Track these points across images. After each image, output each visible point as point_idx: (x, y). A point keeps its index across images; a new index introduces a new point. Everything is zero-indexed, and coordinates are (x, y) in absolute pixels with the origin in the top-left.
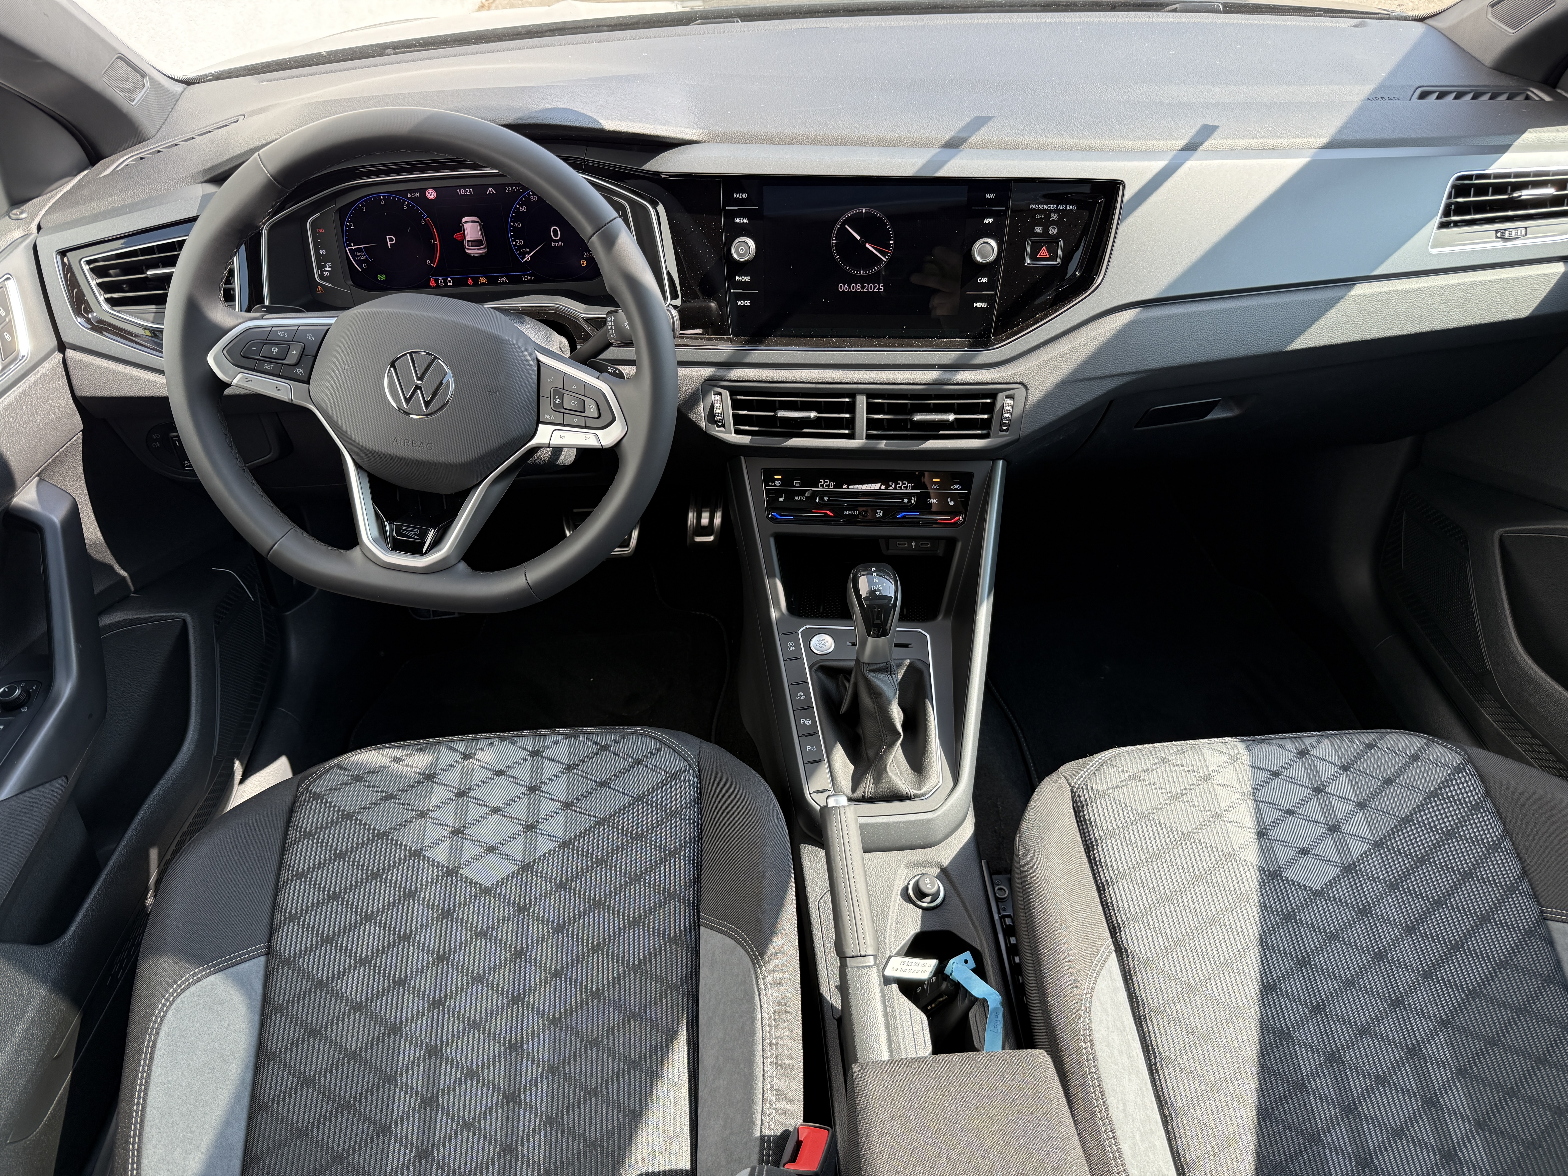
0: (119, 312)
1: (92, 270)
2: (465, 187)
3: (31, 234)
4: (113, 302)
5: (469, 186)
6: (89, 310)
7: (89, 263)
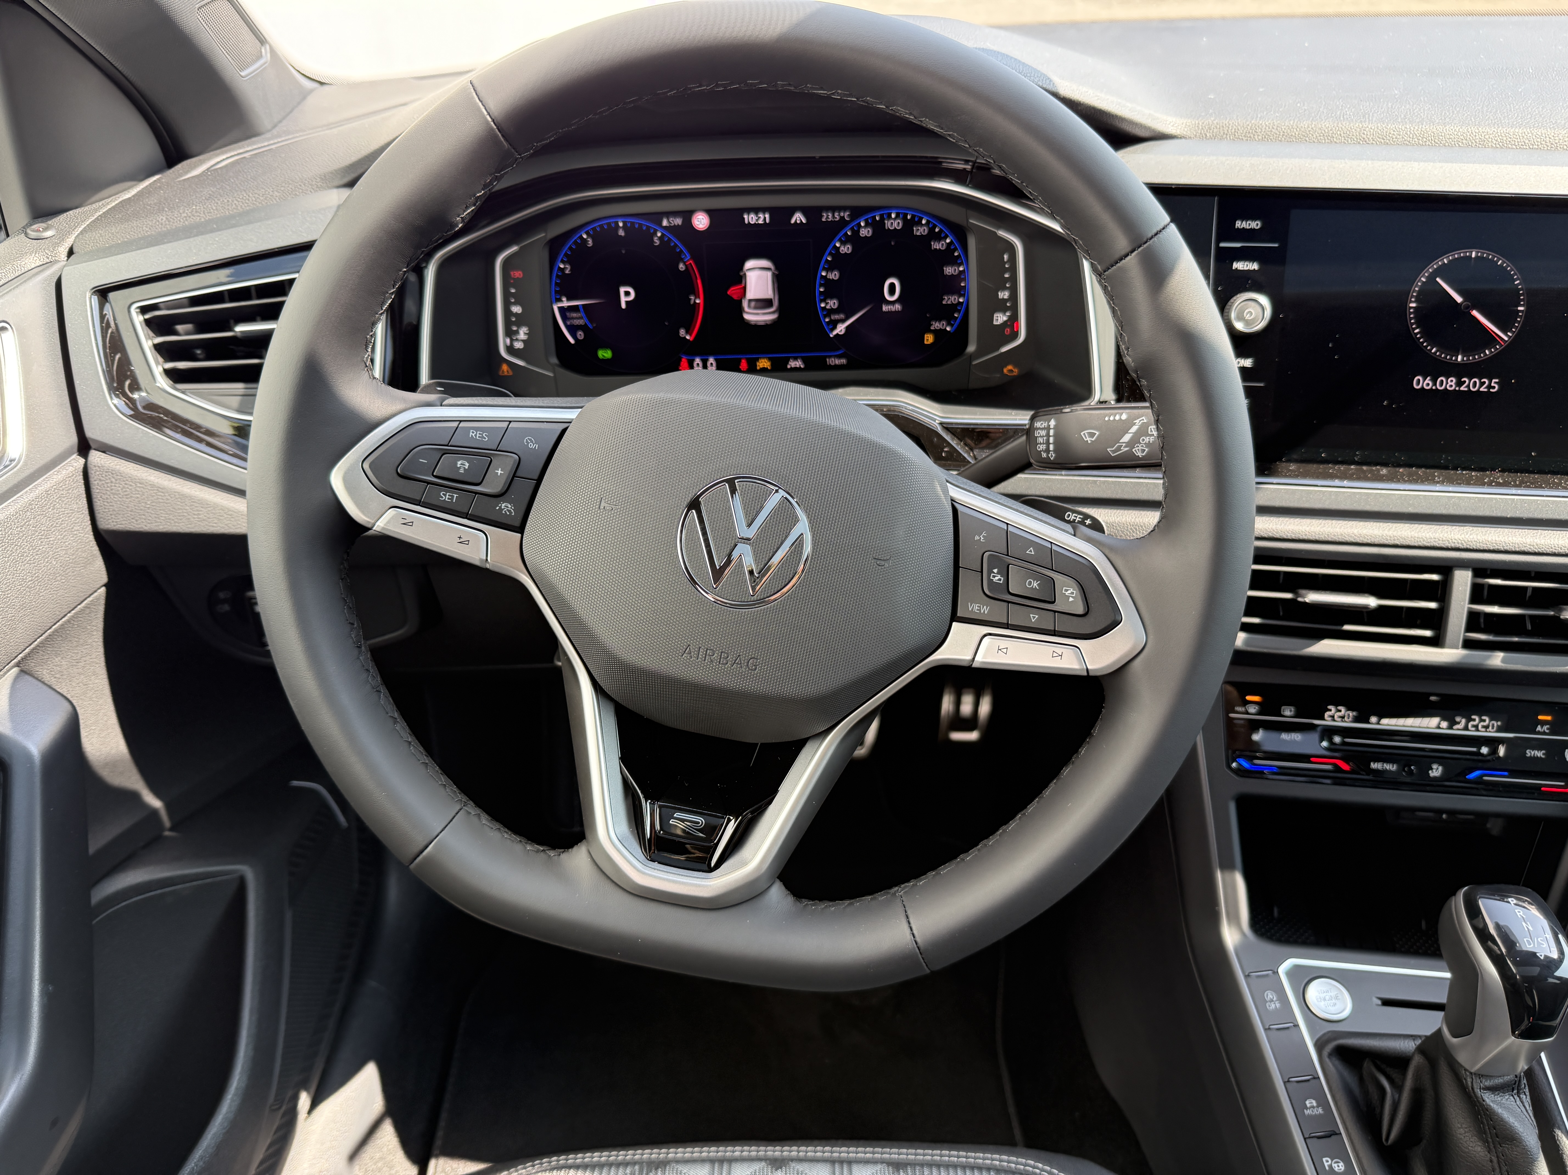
0: (183, 392)
1: (148, 323)
2: (756, 210)
3: (56, 262)
4: (176, 376)
5: (764, 210)
6: (135, 386)
7: (144, 310)
